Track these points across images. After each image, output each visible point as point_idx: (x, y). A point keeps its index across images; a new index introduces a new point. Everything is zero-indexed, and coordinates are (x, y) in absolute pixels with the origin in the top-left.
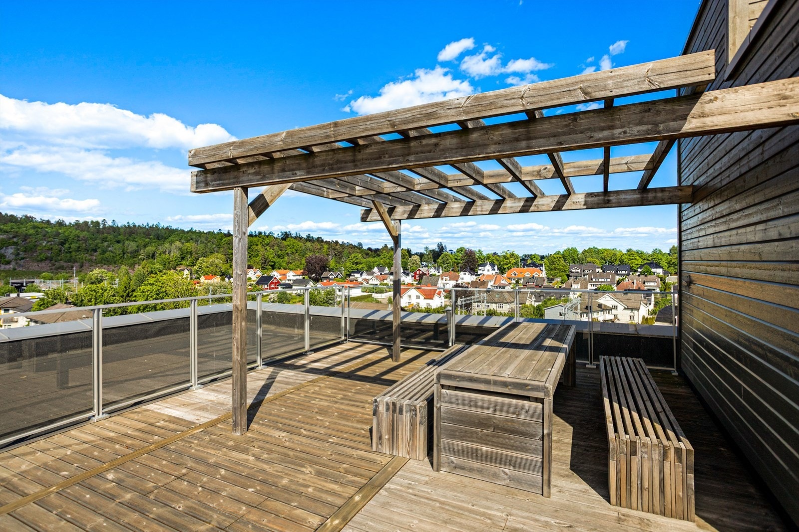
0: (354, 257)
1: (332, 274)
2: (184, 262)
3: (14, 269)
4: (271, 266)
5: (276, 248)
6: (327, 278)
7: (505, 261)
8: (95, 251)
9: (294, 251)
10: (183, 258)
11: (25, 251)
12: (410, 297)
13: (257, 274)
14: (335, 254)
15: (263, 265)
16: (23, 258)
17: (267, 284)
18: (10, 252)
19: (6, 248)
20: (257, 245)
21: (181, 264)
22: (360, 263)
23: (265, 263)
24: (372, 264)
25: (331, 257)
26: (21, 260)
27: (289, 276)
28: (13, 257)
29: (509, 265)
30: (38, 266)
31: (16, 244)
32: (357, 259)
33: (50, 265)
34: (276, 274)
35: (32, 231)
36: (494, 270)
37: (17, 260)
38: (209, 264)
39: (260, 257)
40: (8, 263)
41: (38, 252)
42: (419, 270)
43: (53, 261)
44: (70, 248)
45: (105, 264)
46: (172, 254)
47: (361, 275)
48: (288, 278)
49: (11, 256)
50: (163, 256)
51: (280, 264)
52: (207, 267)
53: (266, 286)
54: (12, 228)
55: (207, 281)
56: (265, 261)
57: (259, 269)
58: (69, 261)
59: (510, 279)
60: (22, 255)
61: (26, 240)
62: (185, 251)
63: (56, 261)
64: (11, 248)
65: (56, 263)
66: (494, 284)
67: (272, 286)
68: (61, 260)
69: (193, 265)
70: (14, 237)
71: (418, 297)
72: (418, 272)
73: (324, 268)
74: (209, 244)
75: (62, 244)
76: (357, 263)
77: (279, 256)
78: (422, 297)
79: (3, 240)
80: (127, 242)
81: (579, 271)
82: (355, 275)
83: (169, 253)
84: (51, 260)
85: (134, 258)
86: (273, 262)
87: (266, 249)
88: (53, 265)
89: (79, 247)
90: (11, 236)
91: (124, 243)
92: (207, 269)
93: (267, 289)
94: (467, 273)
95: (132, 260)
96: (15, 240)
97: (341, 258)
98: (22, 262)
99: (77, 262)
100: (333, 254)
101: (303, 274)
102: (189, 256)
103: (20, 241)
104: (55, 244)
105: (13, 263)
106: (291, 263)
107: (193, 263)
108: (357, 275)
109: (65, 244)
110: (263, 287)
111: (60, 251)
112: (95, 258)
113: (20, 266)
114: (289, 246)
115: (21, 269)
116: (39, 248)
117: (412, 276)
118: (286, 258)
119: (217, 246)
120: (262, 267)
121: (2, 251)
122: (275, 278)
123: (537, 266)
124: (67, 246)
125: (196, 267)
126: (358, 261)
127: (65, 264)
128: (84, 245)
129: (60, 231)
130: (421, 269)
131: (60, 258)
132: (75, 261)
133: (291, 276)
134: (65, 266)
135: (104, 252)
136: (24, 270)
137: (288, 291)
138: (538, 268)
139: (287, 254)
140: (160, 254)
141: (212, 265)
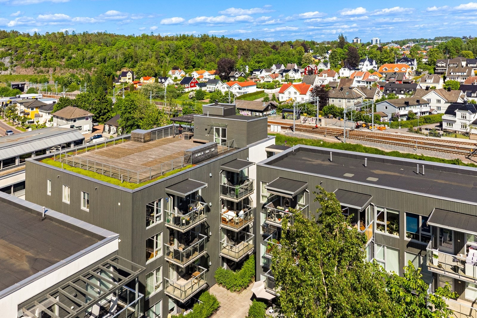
0: (257, 57)
1: (237, 74)
2: (127, 65)
3: (11, 74)
4: (193, 65)
5: (196, 50)
6: (233, 77)
7: (386, 55)
8: (63, 58)
9: (210, 52)
10: (126, 62)
11: (17, 60)
12: (290, 93)
13: (182, 74)
14: (243, 54)
15: (186, 65)
16: (16, 66)
17: (188, 84)
18: (7, 60)
19: (5, 58)
20: (181, 49)
21: (125, 67)
22: (262, 62)
23: (188, 64)
24: (272, 61)
25: (240, 56)
26: (14, 67)
27: (205, 76)
28: (9, 65)
29: (388, 59)
30: (26, 71)
31: (10, 55)
32: (259, 58)
33: (34, 70)
34: (195, 75)
35: (20, 44)
36: (371, 64)
37: (11, 67)
38: (146, 67)
39: (184, 58)
40: (6, 69)
41: (26, 60)
42: (309, 67)
43: (35, 67)
44: (46, 56)
45: (71, 68)
46: (118, 58)
47: (261, 72)
48: (204, 77)
49: (8, 64)
50: (111, 60)
51: (199, 64)
52: (144, 70)
53: (188, 85)
54: (7, 43)
55: (145, 81)
56: (188, 62)
57: (183, 69)
58: (46, 66)
59: (382, 73)
60: (15, 63)
61: (17, 51)
62: (128, 56)
63: (37, 67)
64: (8, 58)
65: (38, 68)
66: (363, 79)
67: (192, 85)
68: (41, 66)
69: (134, 67)
70: (9, 50)
71: (295, 93)
72: (308, 68)
73: (232, 68)
74: (145, 49)
75: (41, 53)
76: (259, 62)
77: (198, 57)
78: (298, 93)
79: (2, 52)
80: (85, 50)
81: (444, 65)
82: (256, 72)
83: (116, 57)
84: (34, 66)
85: (90, 62)
86: (194, 62)
87: (188, 51)
88: (36, 70)
89: (52, 56)
90: (7, 49)
91: (83, 51)
92: (144, 71)
93: (188, 87)
94: (346, 69)
95: (89, 65)
96: (10, 51)
97: (247, 57)
98: (15, 68)
99: (51, 67)
100: (242, 53)
101: (215, 74)
102: (130, 59)
103: (13, 52)
104: (36, 54)
105: (9, 69)
106: (208, 63)
107: (133, 66)
108: (258, 73)
109: (43, 53)
110: (186, 86)
111: (40, 59)
112: (63, 63)
113: (14, 71)
114: (206, 48)
115: (15, 74)
116: (26, 57)
117: (301, 73)
118: (204, 58)
119: (151, 50)
120: (185, 67)
121: (2, 61)
122: (194, 79)
123: (408, 61)
124: (44, 55)
125: (136, 70)
126: (259, 60)
127: (44, 69)
128: (55, 54)
129: (38, 43)
130: (310, 65)
131: (39, 64)
132: (50, 67)
133: (207, 75)
134: (44, 71)
135: (70, 58)
136: (17, 74)
137: (204, 89)
138: (410, 63)
139: (205, 55)
140: (110, 59)
141: (148, 68)
